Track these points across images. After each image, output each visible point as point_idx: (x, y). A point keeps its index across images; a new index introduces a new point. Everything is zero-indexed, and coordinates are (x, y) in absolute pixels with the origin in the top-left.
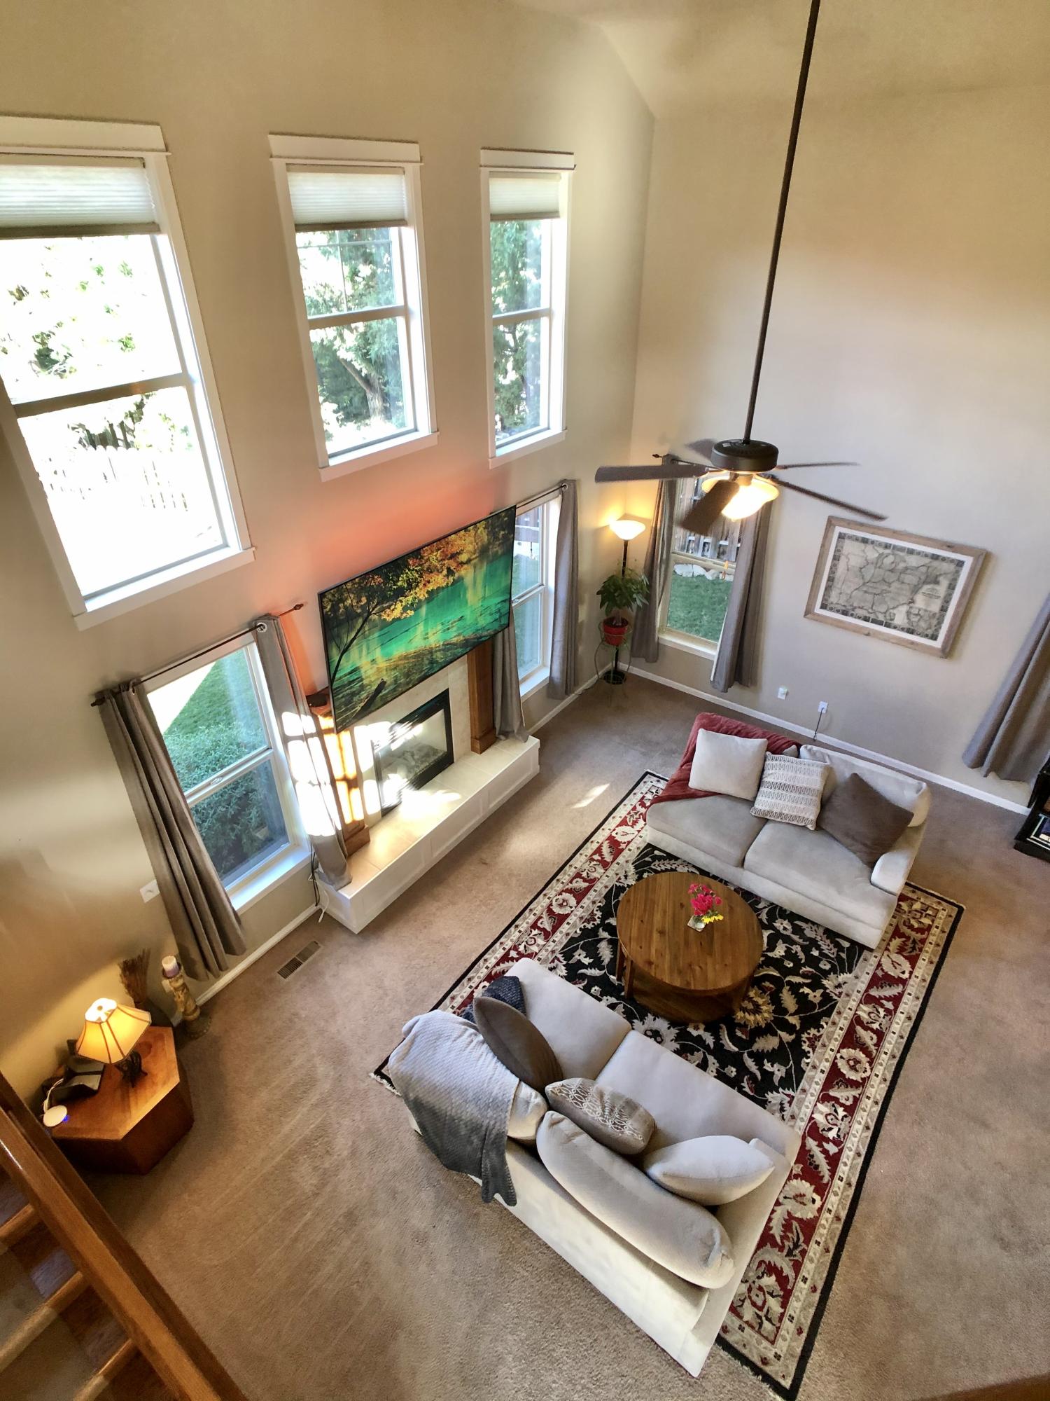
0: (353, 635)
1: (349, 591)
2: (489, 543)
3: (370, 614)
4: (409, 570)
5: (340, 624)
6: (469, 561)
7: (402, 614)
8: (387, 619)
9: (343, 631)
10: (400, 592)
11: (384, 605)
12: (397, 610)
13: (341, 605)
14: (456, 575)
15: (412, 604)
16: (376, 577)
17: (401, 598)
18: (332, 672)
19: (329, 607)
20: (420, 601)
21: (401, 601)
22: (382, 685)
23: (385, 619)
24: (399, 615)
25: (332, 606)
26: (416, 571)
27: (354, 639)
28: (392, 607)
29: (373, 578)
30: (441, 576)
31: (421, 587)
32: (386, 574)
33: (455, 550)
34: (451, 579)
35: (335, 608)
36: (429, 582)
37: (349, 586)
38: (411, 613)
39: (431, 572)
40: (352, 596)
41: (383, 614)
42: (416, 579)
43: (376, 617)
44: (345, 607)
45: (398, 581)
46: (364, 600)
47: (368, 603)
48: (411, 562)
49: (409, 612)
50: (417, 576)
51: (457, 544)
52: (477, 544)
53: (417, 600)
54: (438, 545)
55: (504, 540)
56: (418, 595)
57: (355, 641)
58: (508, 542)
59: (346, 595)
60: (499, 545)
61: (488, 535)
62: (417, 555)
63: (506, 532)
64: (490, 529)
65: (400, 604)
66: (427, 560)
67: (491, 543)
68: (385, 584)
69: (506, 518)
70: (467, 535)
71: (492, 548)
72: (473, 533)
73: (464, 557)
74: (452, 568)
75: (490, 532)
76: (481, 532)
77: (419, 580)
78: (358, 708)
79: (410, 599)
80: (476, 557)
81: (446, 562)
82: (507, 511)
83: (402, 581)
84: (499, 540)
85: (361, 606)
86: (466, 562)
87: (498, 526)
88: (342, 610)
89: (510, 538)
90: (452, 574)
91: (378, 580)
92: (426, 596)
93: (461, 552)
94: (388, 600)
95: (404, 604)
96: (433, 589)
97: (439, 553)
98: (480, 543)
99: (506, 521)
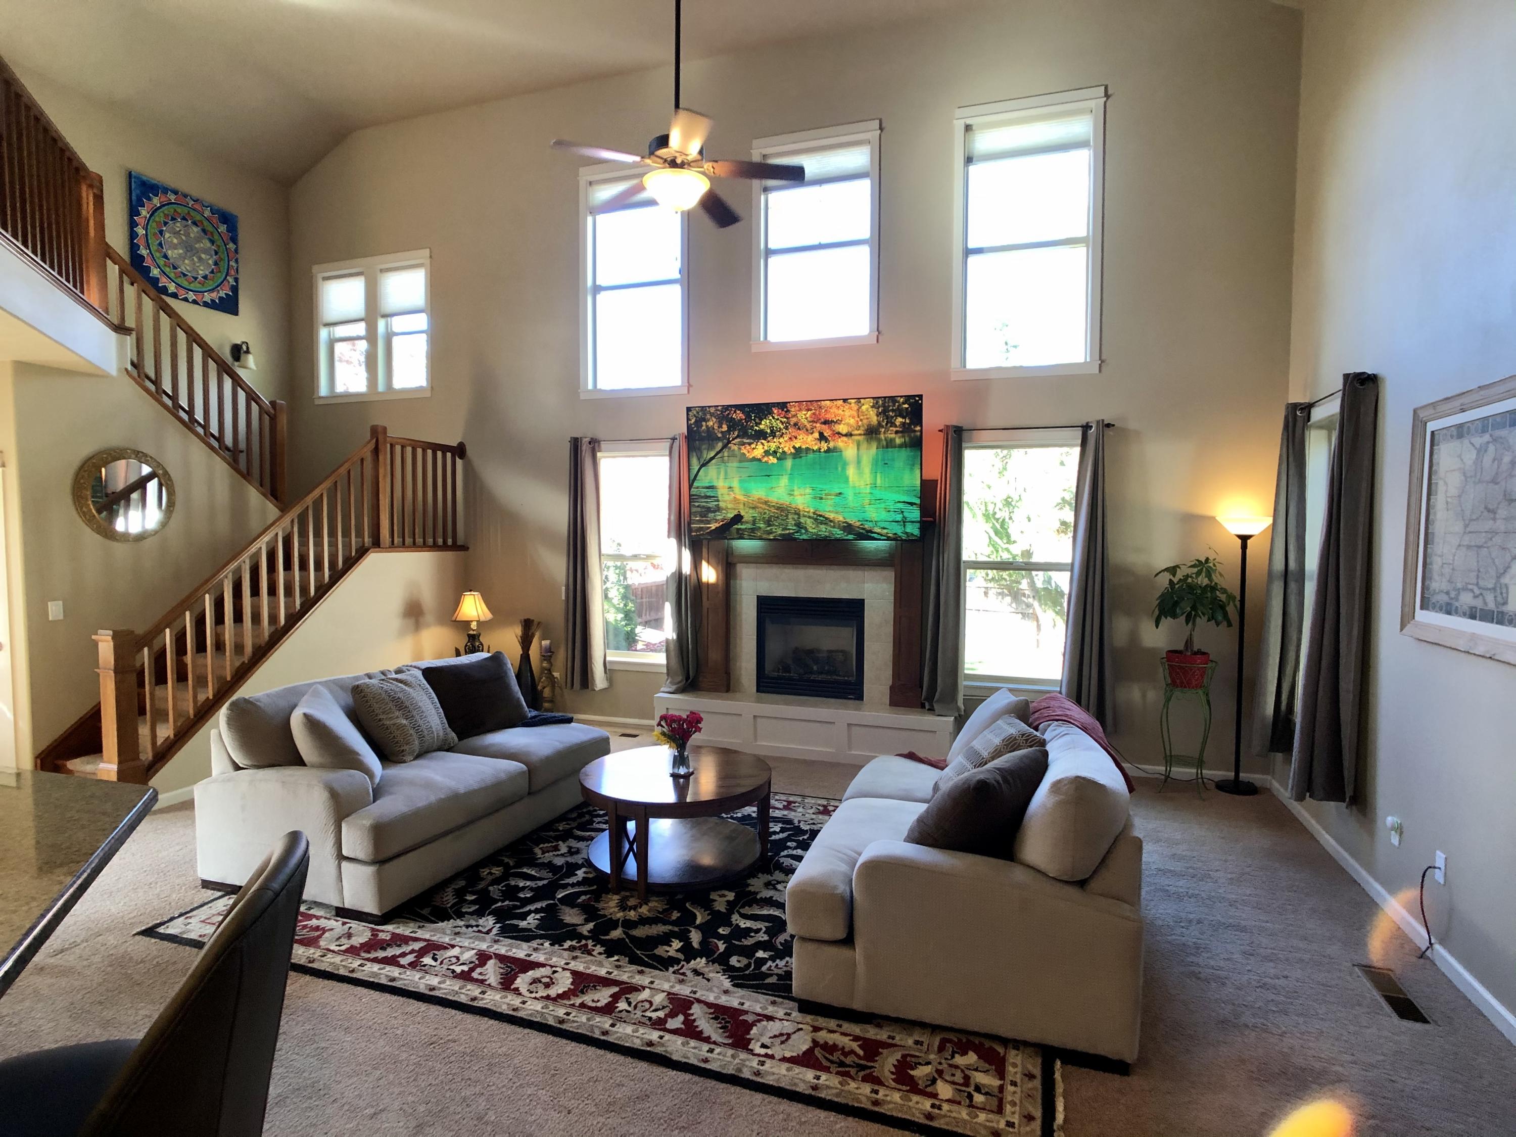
0: (712, 454)
1: (712, 415)
2: (880, 424)
3: (729, 442)
4: (773, 418)
5: (702, 439)
6: (849, 435)
7: (763, 456)
8: (748, 455)
9: (704, 447)
10: (761, 435)
11: (745, 441)
12: (758, 450)
13: (704, 423)
14: (832, 444)
15: (775, 452)
16: (738, 412)
17: (763, 441)
18: (692, 477)
19: (693, 421)
20: (784, 452)
21: (763, 444)
22: (738, 518)
23: (744, 454)
24: (759, 457)
25: (696, 421)
26: (781, 422)
27: (713, 458)
28: (753, 446)
29: (735, 412)
30: (810, 438)
31: (786, 439)
32: (748, 413)
33: (830, 417)
34: (824, 446)
35: (699, 422)
36: (796, 438)
37: (712, 410)
38: (773, 460)
39: (799, 429)
40: (714, 420)
41: (743, 447)
42: (780, 429)
43: (736, 448)
44: (707, 426)
45: (760, 424)
46: (725, 428)
47: (729, 431)
48: (775, 411)
49: (771, 457)
50: (782, 427)
51: (835, 411)
52: (861, 420)
53: (781, 450)
54: (809, 404)
55: (905, 429)
56: (782, 446)
57: (713, 461)
58: (912, 435)
59: (708, 416)
60: (897, 432)
61: (877, 416)
62: (783, 406)
63: (908, 421)
64: (880, 410)
65: (761, 446)
66: (794, 416)
67: (883, 427)
68: (747, 422)
69: (906, 406)
70: (847, 406)
71: (884, 433)
72: (854, 406)
73: (842, 428)
74: (825, 434)
75: (880, 413)
76: (867, 410)
77: (784, 431)
78: (713, 526)
79: (773, 446)
80: (860, 435)
81: (818, 425)
82: (908, 398)
83: (764, 425)
84: (896, 426)
85: (722, 432)
86: (846, 435)
87: (893, 411)
88: (704, 428)
89: (915, 431)
90: (826, 440)
91: (739, 415)
92: (793, 451)
93: (838, 422)
94: (749, 437)
95: (766, 448)
96: (800, 448)
97: (809, 413)
98: (865, 421)
99: (907, 409)
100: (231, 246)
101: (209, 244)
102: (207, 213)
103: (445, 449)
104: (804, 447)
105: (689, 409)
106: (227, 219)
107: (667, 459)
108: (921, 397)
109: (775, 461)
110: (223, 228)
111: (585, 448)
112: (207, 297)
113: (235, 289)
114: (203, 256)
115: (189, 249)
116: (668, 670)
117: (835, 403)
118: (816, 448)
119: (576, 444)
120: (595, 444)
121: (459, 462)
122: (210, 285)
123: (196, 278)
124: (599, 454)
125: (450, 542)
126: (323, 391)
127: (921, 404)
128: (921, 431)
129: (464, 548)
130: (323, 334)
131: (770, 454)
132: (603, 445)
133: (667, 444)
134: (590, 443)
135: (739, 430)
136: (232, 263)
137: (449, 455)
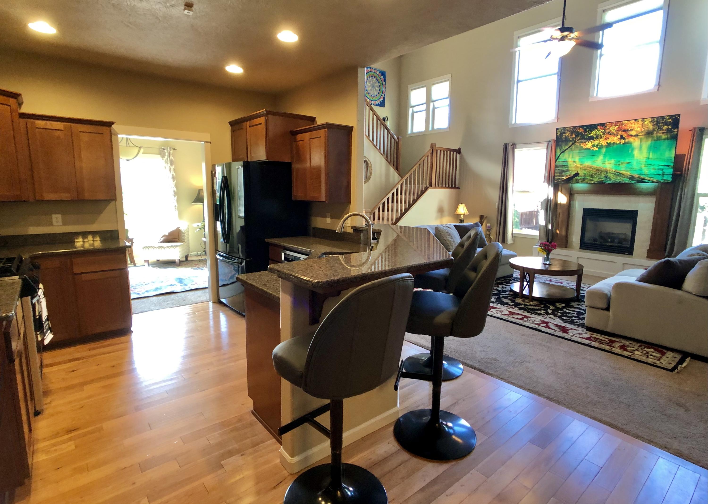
0: (567, 147)
1: (568, 131)
2: (654, 130)
3: (575, 142)
4: (598, 130)
5: (562, 141)
6: (636, 136)
7: (591, 147)
8: (584, 147)
10: (591, 138)
12: (589, 145)
13: (564, 135)
14: (627, 141)
15: (597, 145)
16: (581, 129)
17: (592, 141)
18: (556, 158)
19: (559, 134)
20: (602, 145)
21: (591, 142)
22: (577, 174)
23: (582, 147)
24: (589, 148)
26: (601, 132)
27: (567, 149)
28: (587, 143)
29: (579, 129)
30: (616, 138)
31: (603, 139)
32: (585, 129)
33: (626, 128)
34: (623, 141)
35: (561, 134)
36: (608, 138)
37: (568, 129)
38: (596, 149)
39: (610, 134)
40: (569, 133)
41: (582, 144)
42: (601, 135)
43: (578, 144)
44: (565, 136)
45: (591, 133)
46: (574, 136)
47: (575, 138)
48: (599, 127)
49: (595, 148)
50: (602, 134)
51: (629, 126)
52: (644, 128)
53: (600, 144)
54: (616, 124)
55: (668, 131)
56: (601, 142)
57: (567, 150)
58: (672, 133)
59: (566, 131)
60: (663, 133)
61: (653, 126)
62: (603, 125)
63: (670, 127)
64: (655, 123)
65: (591, 143)
66: (608, 129)
67: (655, 131)
68: (584, 133)
69: (670, 120)
70: (636, 123)
71: (656, 133)
72: (641, 123)
73: (633, 133)
74: (624, 136)
75: (655, 125)
76: (648, 123)
77: (603, 136)
78: (565, 178)
79: (596, 143)
80: (643, 135)
81: (620, 132)
82: (671, 116)
83: (593, 134)
84: (663, 130)
85: (572, 138)
86: (635, 136)
87: (662, 123)
88: (564, 136)
89: (674, 132)
90: (624, 139)
91: (581, 130)
92: (606, 144)
93: (631, 130)
94: (585, 139)
95: (593, 144)
96: (610, 143)
97: (616, 127)
98: (646, 129)
99: (670, 121)
100: (384, 83)
101: (378, 84)
102: (378, 73)
103: (454, 150)
104: (612, 142)
105: (557, 129)
106: (383, 74)
107: (545, 151)
108: (679, 115)
109: (597, 149)
110: (382, 77)
111: (510, 148)
112: (377, 102)
113: (384, 98)
114: (376, 88)
115: (373, 86)
116: (539, 237)
117: (630, 121)
118: (618, 142)
119: (506, 146)
120: (514, 146)
121: (458, 155)
122: (378, 98)
123: (374, 96)
124: (515, 150)
125: (453, 186)
126: (410, 132)
127: (679, 119)
128: (678, 131)
129: (458, 188)
130: (410, 110)
131: (595, 146)
132: (517, 146)
133: (546, 144)
134: (512, 145)
135: (581, 136)
136: (384, 89)
137: (455, 153)
